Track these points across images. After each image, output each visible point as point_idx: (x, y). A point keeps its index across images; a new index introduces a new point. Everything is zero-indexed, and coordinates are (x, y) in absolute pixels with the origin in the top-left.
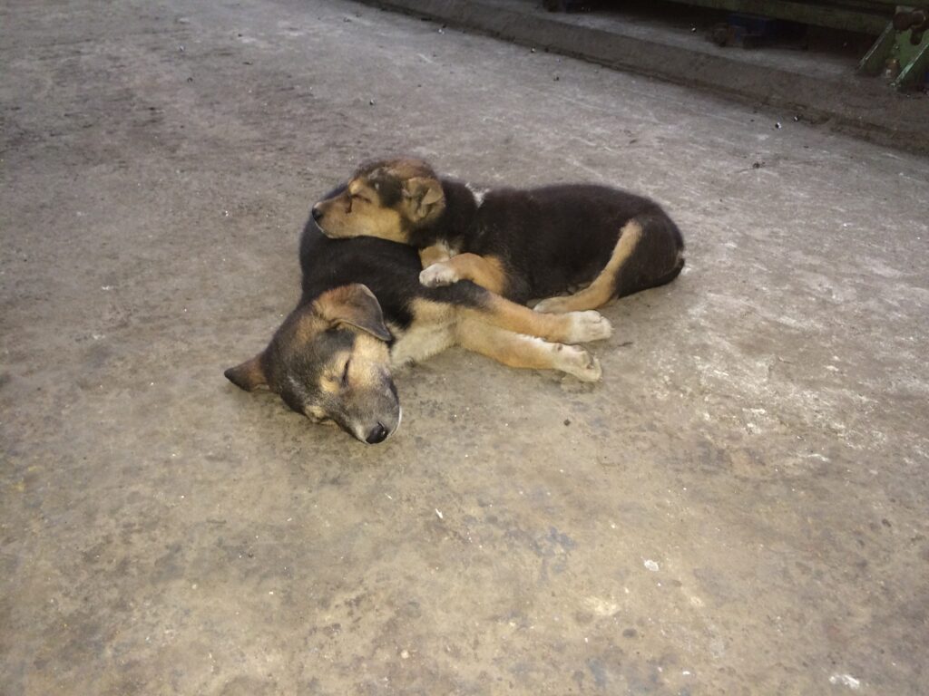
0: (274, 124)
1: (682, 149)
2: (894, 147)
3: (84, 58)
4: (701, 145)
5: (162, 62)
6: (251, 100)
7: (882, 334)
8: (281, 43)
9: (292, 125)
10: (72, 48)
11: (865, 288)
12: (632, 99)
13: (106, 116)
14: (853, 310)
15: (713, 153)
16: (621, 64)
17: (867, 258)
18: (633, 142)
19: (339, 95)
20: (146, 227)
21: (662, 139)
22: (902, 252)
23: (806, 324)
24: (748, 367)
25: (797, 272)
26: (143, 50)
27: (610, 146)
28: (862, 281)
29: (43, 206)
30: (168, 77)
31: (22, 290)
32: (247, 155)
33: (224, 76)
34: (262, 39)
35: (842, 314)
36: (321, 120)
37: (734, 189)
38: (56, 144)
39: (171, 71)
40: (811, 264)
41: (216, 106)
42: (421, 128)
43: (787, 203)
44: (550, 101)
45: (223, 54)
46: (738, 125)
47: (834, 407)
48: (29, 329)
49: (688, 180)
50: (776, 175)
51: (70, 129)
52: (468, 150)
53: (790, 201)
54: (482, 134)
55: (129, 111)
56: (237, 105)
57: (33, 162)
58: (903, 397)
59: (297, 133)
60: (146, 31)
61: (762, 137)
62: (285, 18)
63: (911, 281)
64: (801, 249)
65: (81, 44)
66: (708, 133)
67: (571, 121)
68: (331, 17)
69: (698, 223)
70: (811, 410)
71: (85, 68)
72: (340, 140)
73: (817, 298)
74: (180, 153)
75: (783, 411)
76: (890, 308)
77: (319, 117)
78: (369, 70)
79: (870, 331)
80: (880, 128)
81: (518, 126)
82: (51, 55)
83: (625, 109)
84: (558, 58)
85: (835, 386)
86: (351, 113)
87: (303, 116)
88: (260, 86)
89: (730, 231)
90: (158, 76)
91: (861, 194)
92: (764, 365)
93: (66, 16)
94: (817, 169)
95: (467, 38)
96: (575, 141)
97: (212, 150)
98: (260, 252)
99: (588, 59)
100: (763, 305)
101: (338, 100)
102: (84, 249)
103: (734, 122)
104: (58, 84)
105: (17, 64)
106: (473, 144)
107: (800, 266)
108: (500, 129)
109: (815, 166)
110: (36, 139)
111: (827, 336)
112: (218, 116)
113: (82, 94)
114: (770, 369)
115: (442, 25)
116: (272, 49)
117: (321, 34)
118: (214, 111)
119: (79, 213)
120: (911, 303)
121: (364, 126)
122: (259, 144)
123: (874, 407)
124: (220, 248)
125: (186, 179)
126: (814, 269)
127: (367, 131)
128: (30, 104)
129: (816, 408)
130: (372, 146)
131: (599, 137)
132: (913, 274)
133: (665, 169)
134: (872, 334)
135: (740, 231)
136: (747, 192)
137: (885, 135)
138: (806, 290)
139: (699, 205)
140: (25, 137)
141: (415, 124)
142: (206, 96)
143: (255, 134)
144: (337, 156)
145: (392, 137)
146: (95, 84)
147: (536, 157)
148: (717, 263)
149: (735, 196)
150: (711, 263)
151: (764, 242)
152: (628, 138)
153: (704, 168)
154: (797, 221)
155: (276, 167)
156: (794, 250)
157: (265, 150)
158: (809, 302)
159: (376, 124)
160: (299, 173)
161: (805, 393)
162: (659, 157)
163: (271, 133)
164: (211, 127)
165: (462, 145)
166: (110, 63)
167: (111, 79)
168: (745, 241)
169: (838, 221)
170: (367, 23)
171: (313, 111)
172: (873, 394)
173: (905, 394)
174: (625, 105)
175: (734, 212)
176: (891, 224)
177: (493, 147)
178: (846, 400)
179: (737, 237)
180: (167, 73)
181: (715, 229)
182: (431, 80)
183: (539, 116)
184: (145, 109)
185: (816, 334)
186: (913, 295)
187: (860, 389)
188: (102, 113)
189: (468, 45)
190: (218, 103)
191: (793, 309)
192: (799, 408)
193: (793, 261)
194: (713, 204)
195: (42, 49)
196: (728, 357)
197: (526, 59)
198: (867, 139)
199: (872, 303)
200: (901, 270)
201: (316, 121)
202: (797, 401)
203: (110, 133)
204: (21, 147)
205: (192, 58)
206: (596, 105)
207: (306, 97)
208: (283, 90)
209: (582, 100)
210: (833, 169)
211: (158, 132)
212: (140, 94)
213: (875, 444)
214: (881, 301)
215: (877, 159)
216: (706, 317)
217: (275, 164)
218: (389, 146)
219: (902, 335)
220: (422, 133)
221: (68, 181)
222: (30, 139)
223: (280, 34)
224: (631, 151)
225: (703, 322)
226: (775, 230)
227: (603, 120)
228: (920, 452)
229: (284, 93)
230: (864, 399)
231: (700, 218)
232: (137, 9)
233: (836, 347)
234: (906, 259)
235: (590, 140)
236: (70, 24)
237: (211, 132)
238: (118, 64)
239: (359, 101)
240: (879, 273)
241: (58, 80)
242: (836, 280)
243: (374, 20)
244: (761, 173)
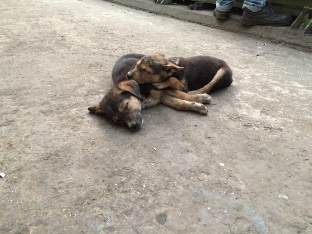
0: (101, 41)
1: (233, 50)
2: (303, 51)
3: (40, 22)
4: (240, 49)
5: (65, 23)
6: (94, 34)
7: (298, 103)
8: (104, 19)
9: (107, 42)
10: (36, 19)
11: (292, 90)
12: (217, 36)
13: (48, 38)
14: (288, 96)
15: (243, 51)
16: (214, 26)
17: (293, 82)
18: (218, 48)
19: (122, 33)
20: (61, 69)
21: (227, 47)
22: (304, 80)
23: (273, 100)
24: (254, 111)
25: (270, 85)
26: (59, 20)
27: (210, 49)
28: (291, 88)
29: (28, 63)
30: (67, 27)
31: (22, 86)
32: (93, 50)
33: (85, 27)
34: (98, 17)
35: (284, 97)
36: (117, 40)
37: (250, 62)
38: (32, 46)
39: (68, 26)
40: (275, 83)
41: (83, 36)
42: (149, 43)
43: (267, 66)
44: (191, 36)
45: (85, 21)
46: (252, 44)
47: (281, 122)
48: (25, 97)
49: (235, 59)
50: (264, 58)
51: (36, 42)
52: (164, 50)
53: (268, 65)
54: (168, 45)
55: (55, 37)
56: (90, 36)
57: (24, 50)
58: (304, 120)
59: (109, 44)
60: (60, 14)
61: (260, 47)
62: (105, 11)
63: (307, 89)
64: (272, 79)
65: (39, 18)
66: (242, 46)
67: (198, 42)
68: (120, 11)
69: (238, 71)
70: (274, 123)
71: (41, 24)
72: (123, 46)
73: (277, 93)
74: (71, 49)
75: (265, 123)
76: (300, 96)
77: (116, 40)
78: (132, 26)
79: (294, 102)
80: (298, 45)
81: (180, 43)
82: (30, 20)
83: (215, 39)
84: (193, 24)
85: (282, 117)
86: (126, 38)
87: (111, 39)
88: (97, 30)
89: (249, 73)
90: (64, 27)
91: (292, 64)
92: (259, 111)
93: (34, 10)
94: (277, 57)
95: (164, 18)
96: (199, 47)
97: (82, 48)
98: (97, 77)
99: (203, 24)
100: (259, 94)
101: (122, 35)
102: (42, 75)
103: (251, 43)
104: (32, 29)
105: (19, 23)
106: (165, 48)
107: (271, 84)
108: (174, 44)
109: (277, 56)
110: (25, 44)
111: (280, 103)
112: (84, 39)
113: (40, 32)
114: (261, 112)
115: (156, 14)
116: (101, 20)
117: (116, 16)
118: (82, 37)
119: (40, 65)
120: (307, 95)
121: (130, 42)
122: (97, 47)
123: (294, 123)
124: (85, 75)
125: (74, 56)
126: (276, 85)
127: (131, 44)
128: (23, 34)
129: (275, 123)
130: (133, 48)
131: (207, 47)
132: (308, 86)
133: (228, 56)
134: (294, 103)
135: (252, 74)
136: (254, 63)
137: (300, 47)
138: (273, 90)
139: (239, 66)
140: (22, 43)
141: (147, 42)
142: (79, 33)
143: (96, 44)
144: (122, 50)
145: (140, 46)
146: (44, 29)
147: (186, 52)
148: (244, 82)
149: (251, 64)
150: (243, 82)
151: (259, 77)
152: (216, 47)
153: (240, 56)
154: (270, 71)
155: (102, 53)
156: (270, 79)
157: (99, 48)
158: (274, 94)
159: (134, 42)
160: (110, 55)
161: (272, 118)
162: (226, 52)
163: (101, 44)
164: (81, 42)
165: (162, 48)
166: (49, 23)
167: (49, 28)
168: (253, 76)
169: (284, 71)
170: (132, 13)
171: (114, 38)
172: (294, 119)
173: (305, 120)
174: (215, 37)
175: (250, 68)
176: (301, 72)
177: (172, 49)
178: (286, 121)
179: (251, 75)
180: (67, 26)
181: (244, 73)
182: (152, 30)
183: (187, 40)
184: (60, 36)
185: (276, 102)
186: (308, 92)
187: (290, 118)
188: (46, 37)
189: (164, 20)
190: (84, 35)
191: (269, 95)
192: (270, 123)
193: (269, 82)
194: (243, 66)
195: (27, 19)
196: (247, 108)
197: (183, 24)
198: (294, 48)
199: (294, 94)
200: (304, 85)
201: (115, 41)
202: (269, 121)
203: (49, 43)
204: (21, 46)
205: (75, 22)
206: (205, 37)
207: (112, 34)
208: (104, 32)
209: (201, 36)
210: (283, 57)
211: (64, 43)
212: (59, 32)
213: (294, 133)
214: (297, 94)
215: (297, 54)
216: (240, 97)
217: (102, 52)
218: (139, 48)
219: (304, 103)
220: (149, 44)
221: (36, 56)
222: (24, 44)
223: (103, 16)
224: (217, 51)
225: (239, 99)
226: (263, 73)
227: (208, 42)
228: (309, 136)
229: (105, 33)
230: (291, 120)
231: (239, 70)
232: (57, 8)
233: (283, 106)
234: (306, 82)
235: (203, 47)
236: (35, 12)
237: (81, 43)
238: (51, 23)
239: (129, 35)
240: (297, 86)
241: (32, 28)
242: (283, 88)
243: (133, 12)
244: (259, 58)
